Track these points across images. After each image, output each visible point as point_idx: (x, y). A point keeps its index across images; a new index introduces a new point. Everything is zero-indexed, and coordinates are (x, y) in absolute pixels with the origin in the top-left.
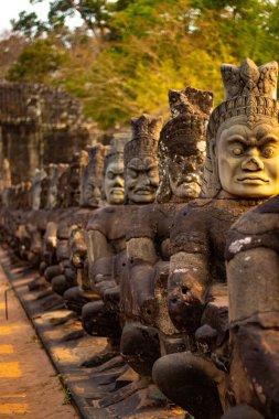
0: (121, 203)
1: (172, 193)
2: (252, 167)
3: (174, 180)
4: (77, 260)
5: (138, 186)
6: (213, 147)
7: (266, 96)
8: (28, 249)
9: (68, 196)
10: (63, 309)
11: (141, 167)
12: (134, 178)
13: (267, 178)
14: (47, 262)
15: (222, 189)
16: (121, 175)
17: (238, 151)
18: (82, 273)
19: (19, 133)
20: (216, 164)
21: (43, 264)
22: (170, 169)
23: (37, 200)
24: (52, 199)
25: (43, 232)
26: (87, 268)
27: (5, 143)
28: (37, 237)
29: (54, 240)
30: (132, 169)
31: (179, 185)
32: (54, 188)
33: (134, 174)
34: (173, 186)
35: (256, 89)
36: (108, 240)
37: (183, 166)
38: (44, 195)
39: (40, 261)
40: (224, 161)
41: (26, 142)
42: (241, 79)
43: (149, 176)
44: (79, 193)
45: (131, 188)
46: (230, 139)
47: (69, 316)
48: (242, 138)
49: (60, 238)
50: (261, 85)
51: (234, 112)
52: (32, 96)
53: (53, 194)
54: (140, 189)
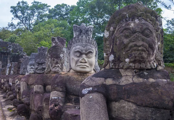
0: (33, 73)
1: (50, 70)
2: (83, 61)
3: (52, 66)
4: (18, 90)
5: (39, 68)
6: (69, 53)
7: (89, 36)
8: (3, 86)
9: (17, 71)
10: (11, 105)
11: (40, 62)
12: (38, 66)
13: (88, 66)
14: (9, 90)
15: (71, 69)
16: (33, 65)
17: (78, 55)
18: (19, 94)
19: (5, 55)
20: (70, 60)
21: (7, 91)
22: (50, 63)
23: (8, 72)
24: (12, 72)
25: (8, 81)
26: (20, 93)
27: (1, 57)
28: (6, 83)
29: (11, 84)
30: (37, 63)
31: (53, 68)
32: (13, 69)
33: (38, 64)
34: (51, 68)
35: (86, 34)
36: (28, 85)
37: (55, 62)
38: (10, 71)
39: (7, 90)
40: (73, 59)
41: (7, 57)
42: (81, 30)
43: (42, 66)
44: (20, 70)
45: (36, 69)
46: (76, 50)
47: (14, 107)
48: (80, 50)
49: (13, 84)
50: (87, 33)
51: (78, 41)
52: (10, 45)
53: (12, 70)
54: (39, 69)
